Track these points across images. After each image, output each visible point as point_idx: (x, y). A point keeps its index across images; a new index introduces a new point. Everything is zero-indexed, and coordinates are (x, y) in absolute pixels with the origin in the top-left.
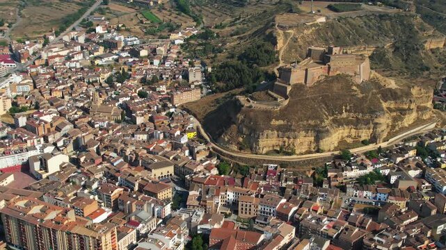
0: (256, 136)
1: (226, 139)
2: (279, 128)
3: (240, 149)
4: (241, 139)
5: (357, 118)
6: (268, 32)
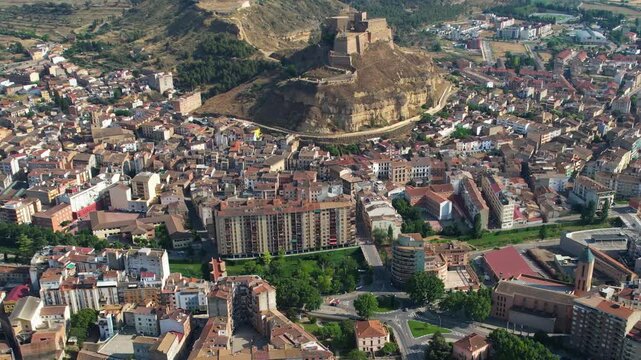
0: (348, 112)
1: (313, 124)
2: (363, 100)
3: (334, 130)
4: (329, 121)
5: (412, 83)
6: (208, 22)
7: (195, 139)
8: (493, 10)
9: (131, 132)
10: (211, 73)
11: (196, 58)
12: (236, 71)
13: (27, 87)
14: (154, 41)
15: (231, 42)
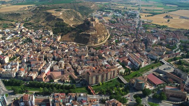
0: (97, 40)
1: (90, 43)
3: (94, 44)
4: (93, 42)
6: (56, 18)
7: (65, 48)
8: (99, 10)
9: (49, 47)
10: (61, 30)
11: (55, 27)
12: (66, 30)
13: (18, 35)
14: (43, 22)
15: (62, 23)
